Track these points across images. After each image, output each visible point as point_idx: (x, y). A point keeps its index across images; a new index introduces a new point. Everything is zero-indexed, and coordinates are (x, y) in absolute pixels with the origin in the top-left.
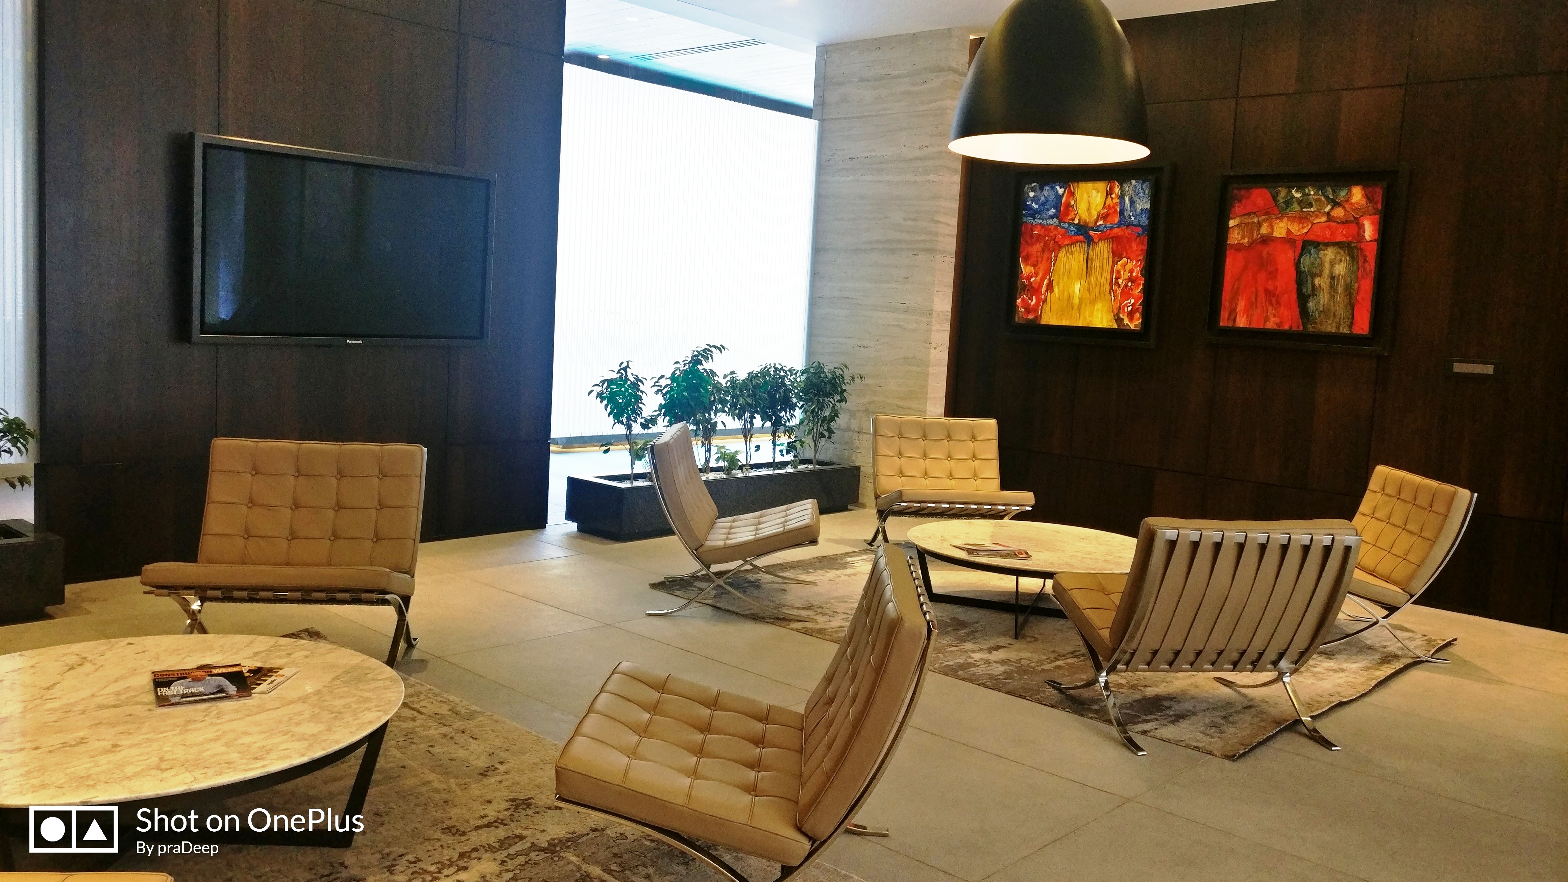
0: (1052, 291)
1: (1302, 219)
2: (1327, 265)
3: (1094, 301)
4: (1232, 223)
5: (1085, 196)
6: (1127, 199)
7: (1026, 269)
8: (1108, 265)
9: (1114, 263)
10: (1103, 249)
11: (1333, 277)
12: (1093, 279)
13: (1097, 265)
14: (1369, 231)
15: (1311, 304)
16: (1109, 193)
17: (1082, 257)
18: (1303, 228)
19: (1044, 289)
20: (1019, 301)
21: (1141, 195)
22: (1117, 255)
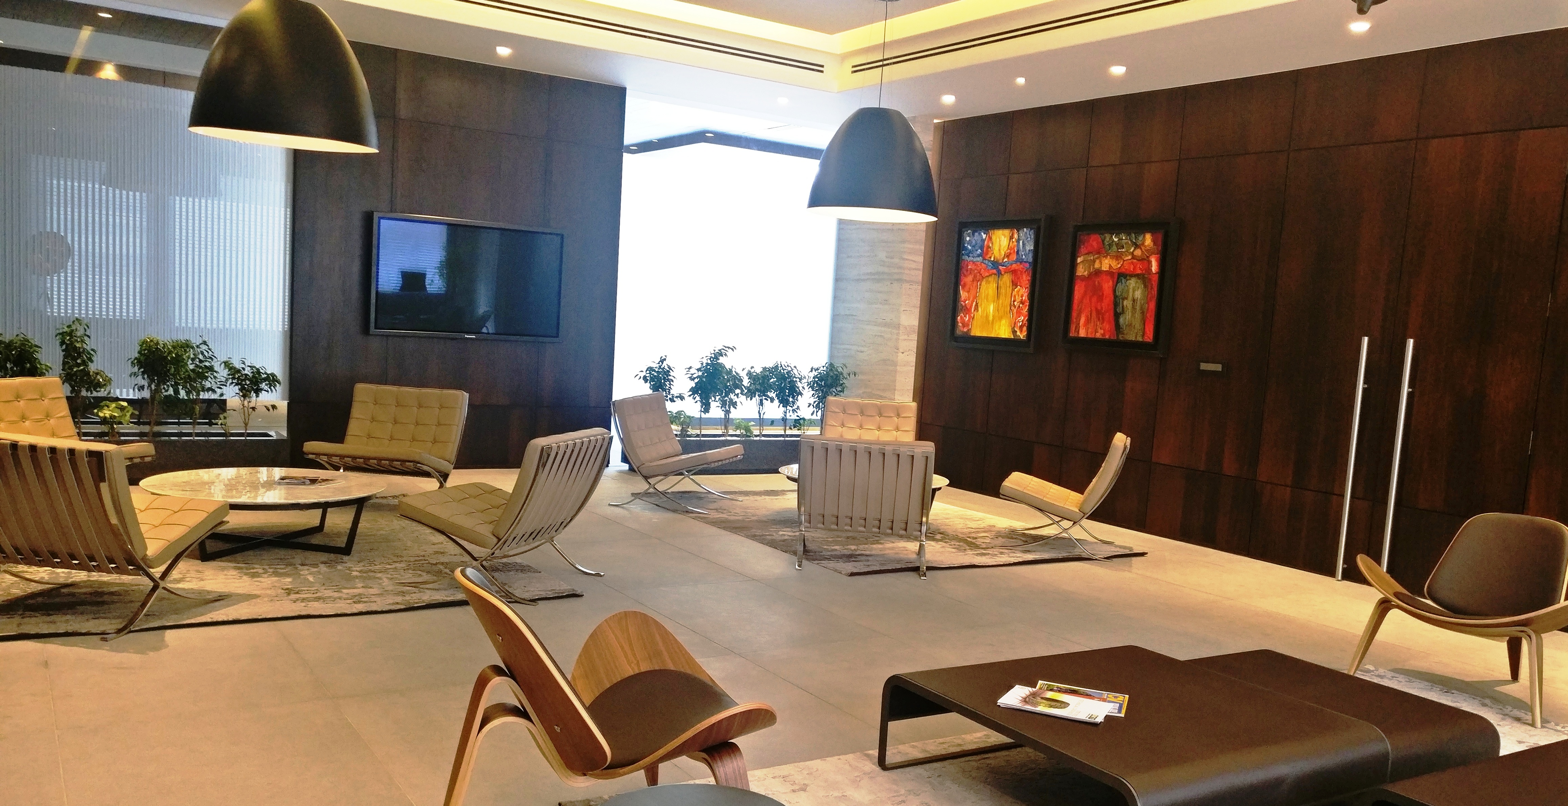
0: (978, 311)
1: (1118, 257)
2: (1131, 291)
3: (1001, 318)
4: (1079, 260)
5: (998, 240)
6: (1021, 242)
7: (963, 294)
8: (1009, 290)
9: (1013, 290)
10: (1007, 279)
11: (1134, 300)
12: (1001, 301)
13: (1003, 291)
14: (1154, 267)
15: (1121, 320)
16: (1011, 238)
17: (995, 285)
18: (1118, 264)
19: (973, 310)
20: (959, 318)
21: (1029, 239)
22: (1015, 284)
